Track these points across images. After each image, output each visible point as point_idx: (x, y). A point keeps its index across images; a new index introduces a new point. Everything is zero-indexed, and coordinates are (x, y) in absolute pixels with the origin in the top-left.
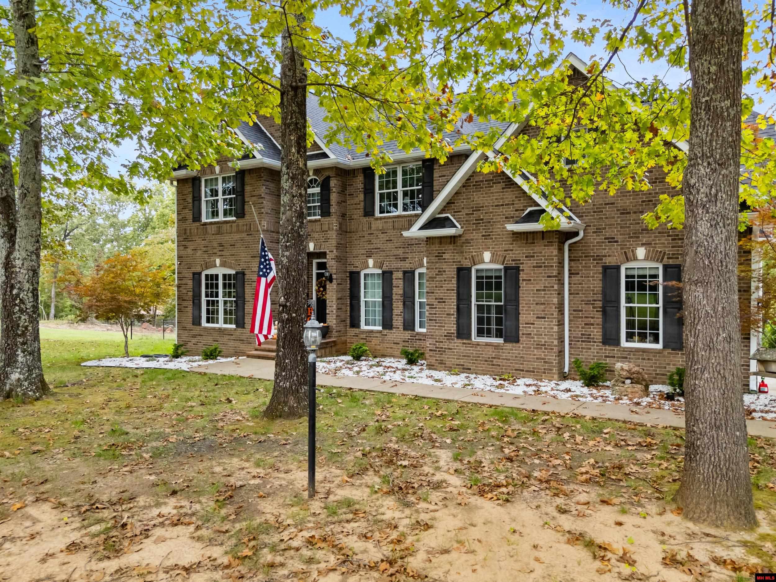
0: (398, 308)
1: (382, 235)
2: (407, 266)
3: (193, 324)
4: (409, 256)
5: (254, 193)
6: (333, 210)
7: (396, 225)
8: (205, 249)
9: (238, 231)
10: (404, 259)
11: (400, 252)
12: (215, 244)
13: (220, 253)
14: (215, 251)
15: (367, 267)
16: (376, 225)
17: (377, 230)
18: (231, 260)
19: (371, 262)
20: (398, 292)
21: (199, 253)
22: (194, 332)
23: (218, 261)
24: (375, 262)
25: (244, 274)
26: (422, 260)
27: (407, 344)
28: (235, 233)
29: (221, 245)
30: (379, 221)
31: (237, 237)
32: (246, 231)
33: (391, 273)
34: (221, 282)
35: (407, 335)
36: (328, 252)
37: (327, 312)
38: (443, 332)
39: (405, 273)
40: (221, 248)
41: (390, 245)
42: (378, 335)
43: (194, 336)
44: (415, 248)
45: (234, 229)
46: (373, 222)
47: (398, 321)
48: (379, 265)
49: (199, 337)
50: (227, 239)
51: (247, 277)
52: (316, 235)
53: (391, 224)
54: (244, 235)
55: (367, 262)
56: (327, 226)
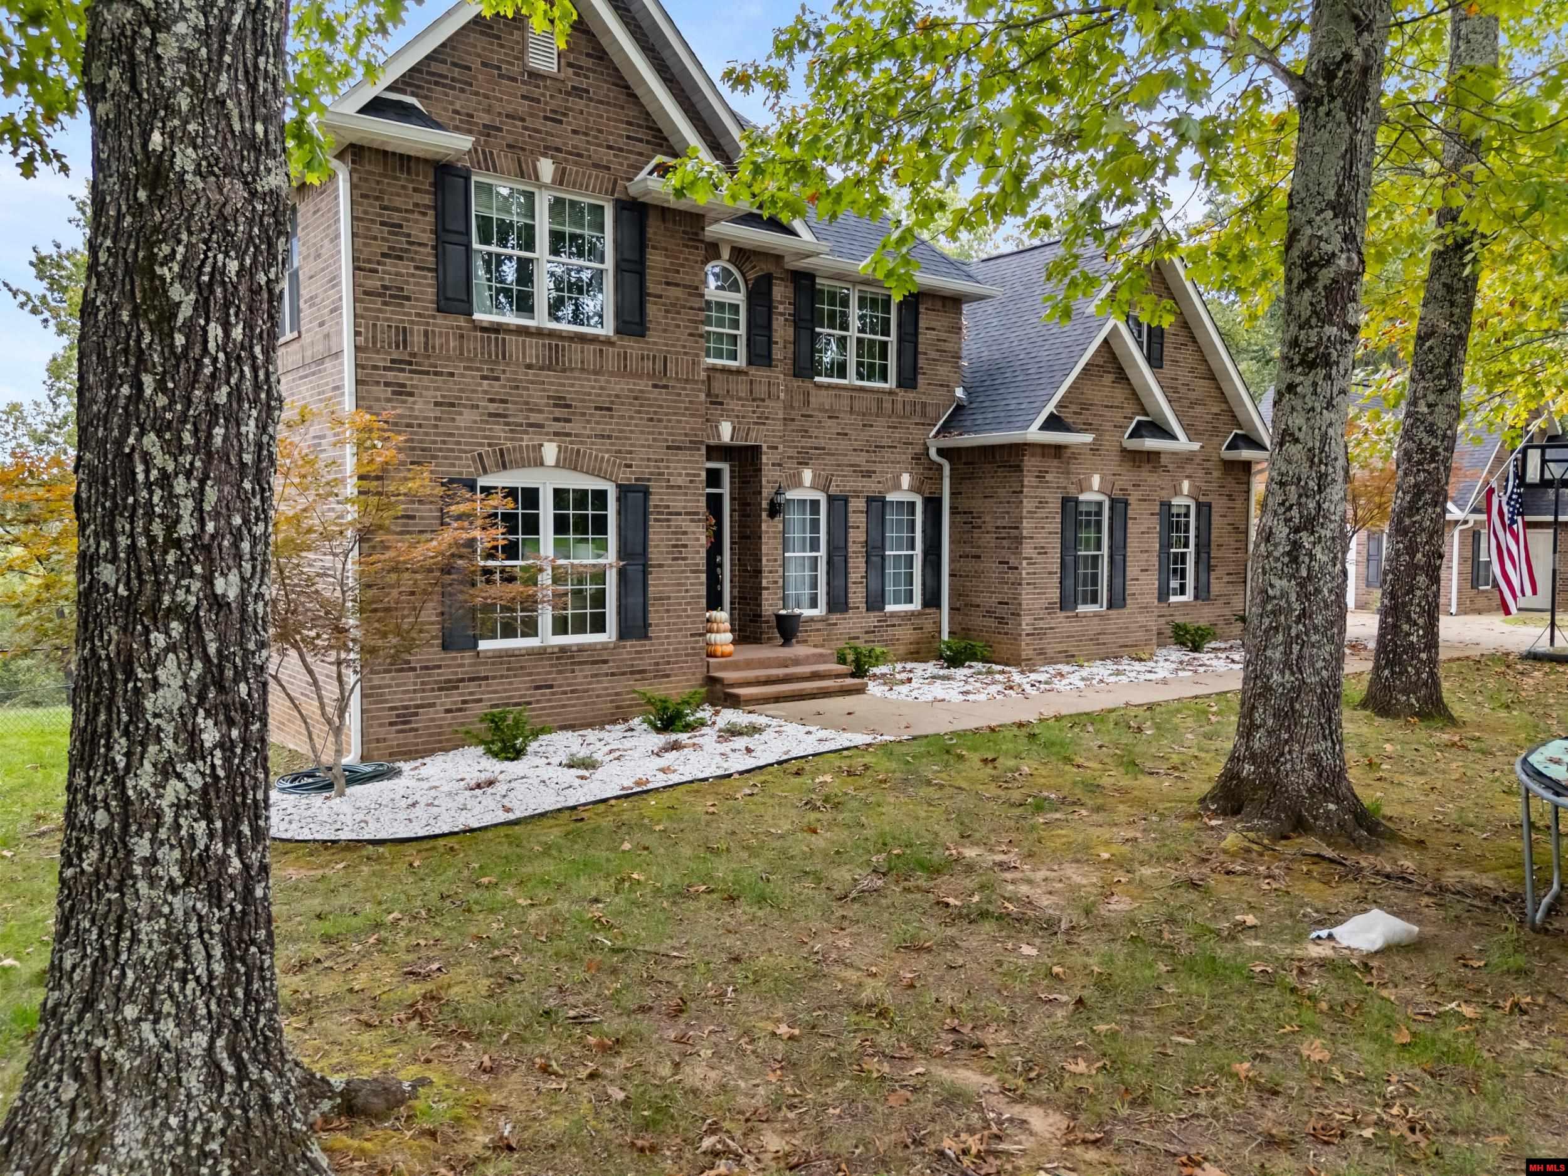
0: (857, 567)
1: (830, 422)
2: (871, 486)
3: (445, 647)
4: (878, 468)
5: (677, 278)
6: (777, 353)
7: (856, 404)
8: (493, 407)
9: (624, 372)
10: (868, 474)
11: (861, 459)
12: (537, 397)
13: (558, 426)
14: (535, 418)
15: (799, 484)
16: (819, 399)
17: (820, 410)
18: (602, 451)
19: (807, 475)
20: (857, 536)
21: (466, 418)
22: (445, 674)
23: (550, 451)
24: (814, 476)
25: (646, 492)
26: (899, 477)
27: (871, 637)
28: (612, 374)
29: (560, 402)
30: (824, 392)
31: (620, 386)
32: (652, 376)
33: (846, 500)
34: (547, 513)
35: (872, 619)
36: (765, 449)
37: (764, 583)
38: (1043, 603)
39: (870, 500)
40: (559, 412)
41: (844, 444)
42: (820, 626)
43: (450, 685)
44: (887, 454)
45: (611, 364)
46: (813, 392)
47: (857, 596)
48: (822, 481)
49: (472, 687)
50: (576, 386)
51: (654, 500)
52: (734, 405)
53: (847, 402)
54: (644, 385)
55: (799, 474)
56: (764, 388)
